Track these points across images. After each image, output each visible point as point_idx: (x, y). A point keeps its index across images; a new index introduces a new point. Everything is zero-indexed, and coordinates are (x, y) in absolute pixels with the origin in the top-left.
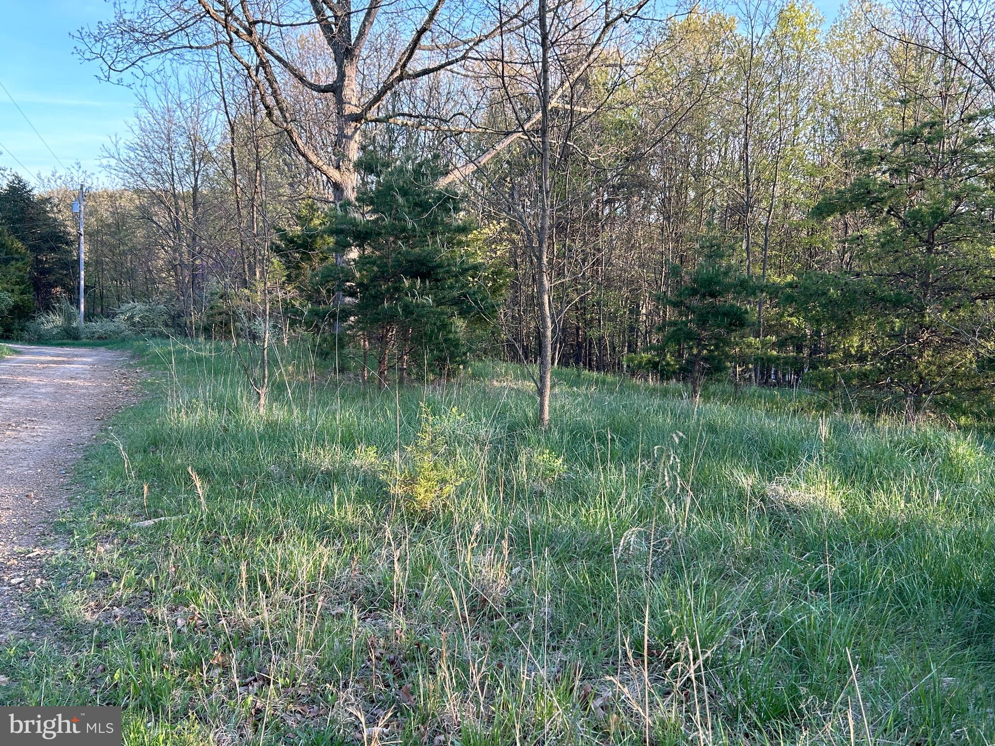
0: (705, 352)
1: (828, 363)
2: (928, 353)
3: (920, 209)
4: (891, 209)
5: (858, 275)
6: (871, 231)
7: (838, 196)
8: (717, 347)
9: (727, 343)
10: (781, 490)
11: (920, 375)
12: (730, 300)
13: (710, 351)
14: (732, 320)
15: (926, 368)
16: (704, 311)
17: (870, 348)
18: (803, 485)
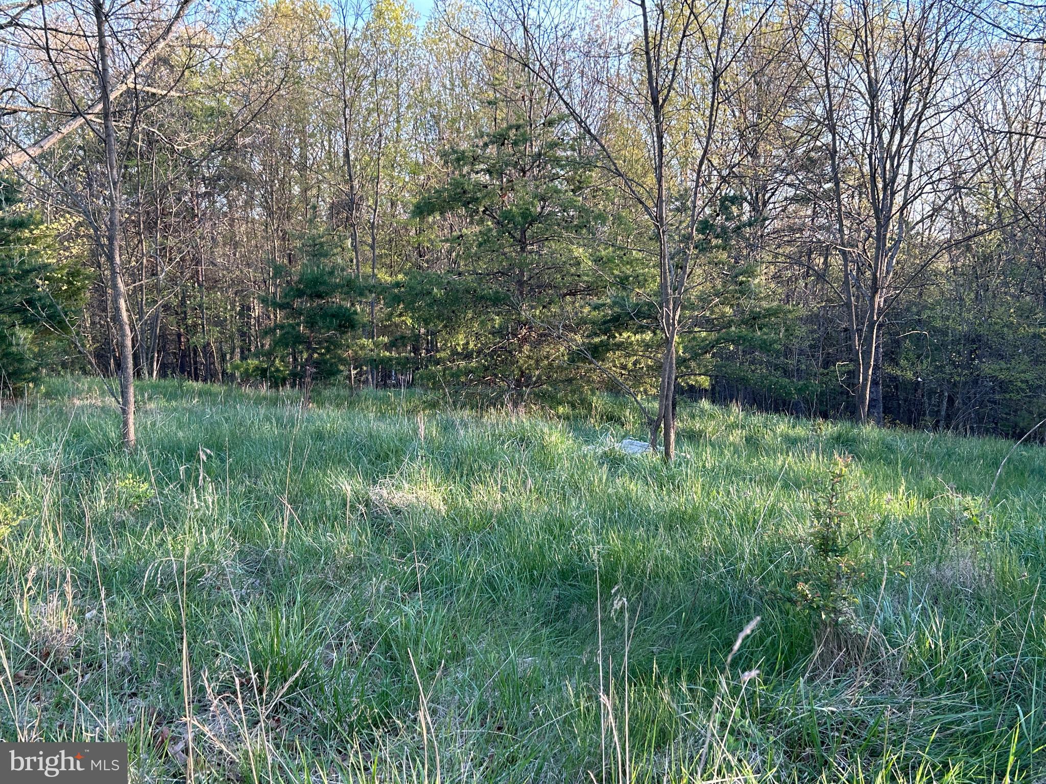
0: (316, 355)
1: (437, 362)
2: (526, 348)
3: (511, 210)
4: (486, 209)
5: (460, 274)
6: (471, 231)
7: (436, 195)
8: (328, 350)
9: (338, 346)
10: (385, 493)
11: (520, 368)
12: (337, 300)
13: (321, 354)
14: (341, 321)
15: (525, 362)
16: (311, 313)
17: (475, 346)
18: (406, 486)
